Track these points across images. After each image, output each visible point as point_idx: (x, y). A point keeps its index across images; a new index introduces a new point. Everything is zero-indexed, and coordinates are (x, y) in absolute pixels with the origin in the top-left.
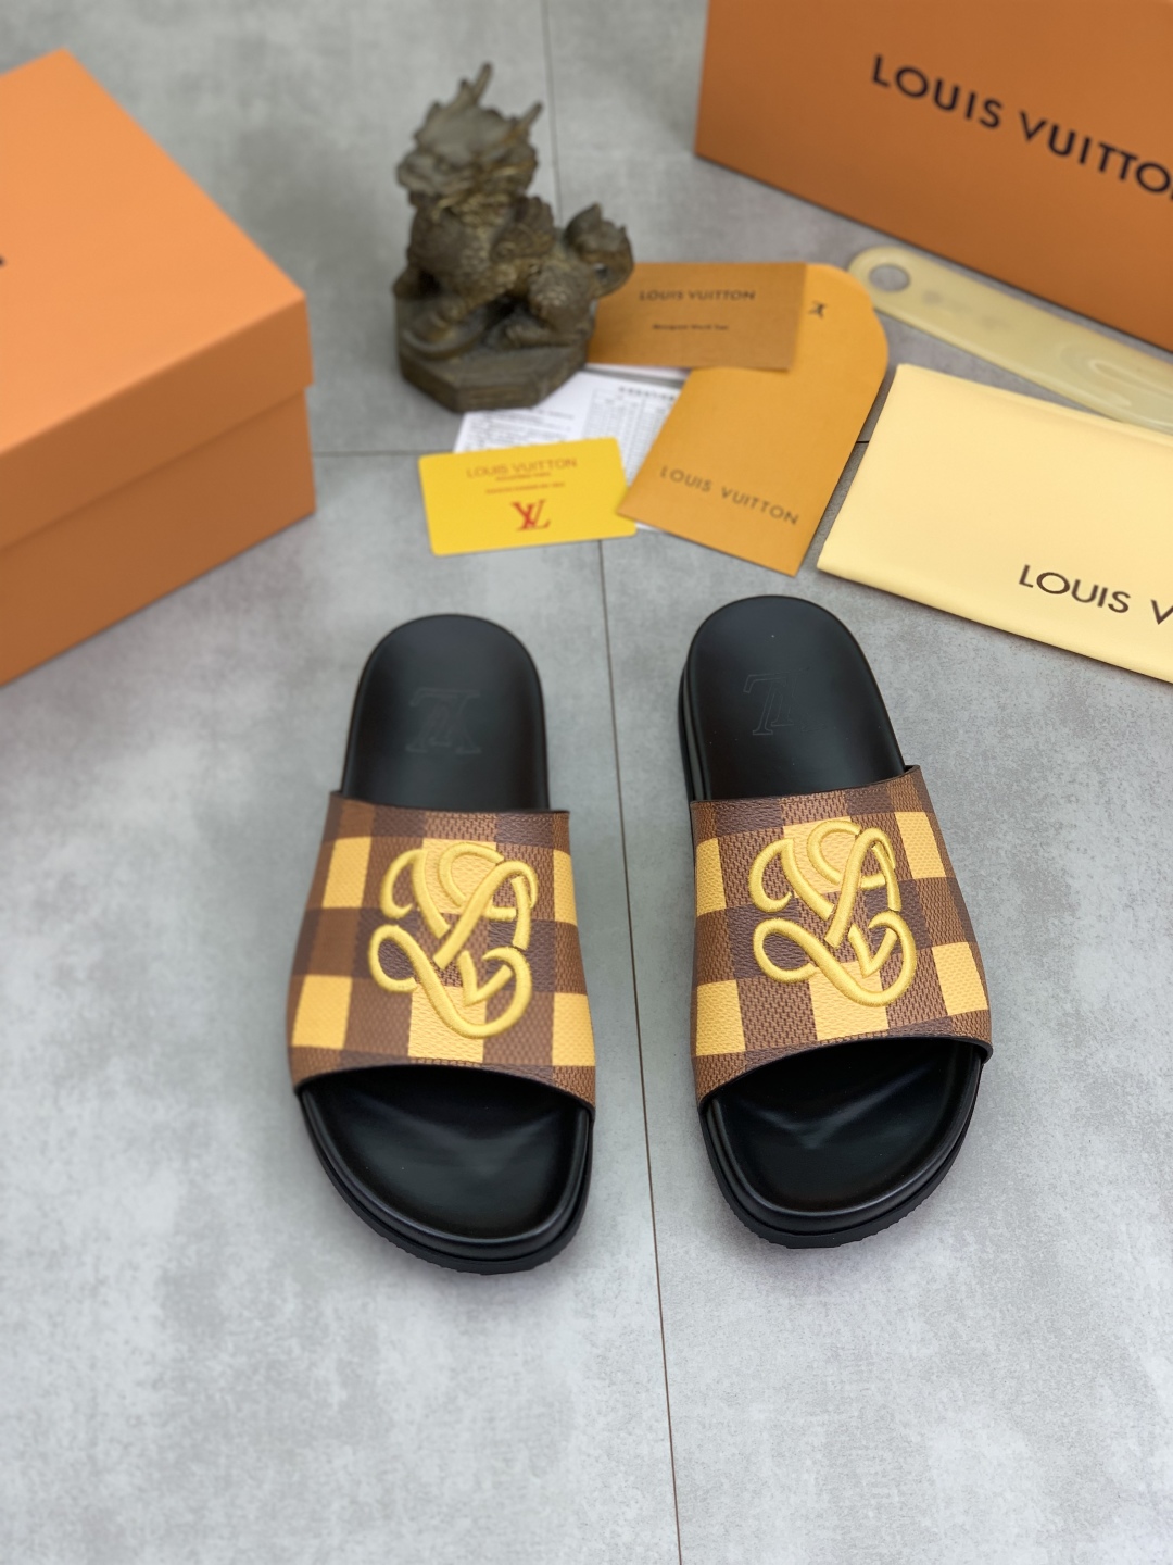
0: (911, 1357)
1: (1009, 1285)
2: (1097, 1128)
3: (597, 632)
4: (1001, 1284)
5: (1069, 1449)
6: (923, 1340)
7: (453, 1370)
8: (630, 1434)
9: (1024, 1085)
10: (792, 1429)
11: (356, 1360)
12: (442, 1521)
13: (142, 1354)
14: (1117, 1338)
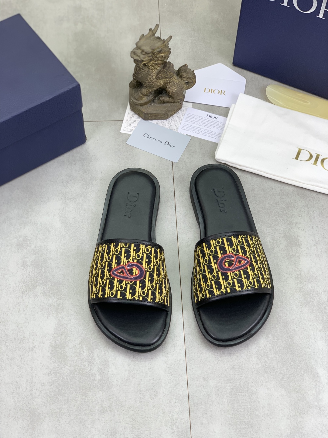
0: (253, 368)
1: (281, 349)
2: (305, 306)
3: (170, 170)
4: (278, 348)
5: (296, 393)
6: (257, 363)
7: (129, 371)
8: (177, 388)
9: (285, 294)
10: (221, 387)
11: (103, 368)
12: (126, 412)
13: (45, 366)
14: (310, 363)
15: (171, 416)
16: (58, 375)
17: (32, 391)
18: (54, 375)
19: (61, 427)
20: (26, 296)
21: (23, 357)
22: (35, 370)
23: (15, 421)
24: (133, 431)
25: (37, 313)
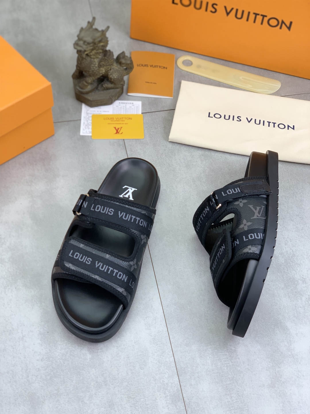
13: (37, 353)
14: (278, 318)
15: (161, 381)
16: (51, 359)
17: (29, 377)
18: (47, 359)
19: (62, 407)
20: (8, 291)
21: (15, 347)
22: (28, 357)
23: (16, 407)
24: (129, 401)
25: (22, 305)
